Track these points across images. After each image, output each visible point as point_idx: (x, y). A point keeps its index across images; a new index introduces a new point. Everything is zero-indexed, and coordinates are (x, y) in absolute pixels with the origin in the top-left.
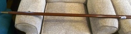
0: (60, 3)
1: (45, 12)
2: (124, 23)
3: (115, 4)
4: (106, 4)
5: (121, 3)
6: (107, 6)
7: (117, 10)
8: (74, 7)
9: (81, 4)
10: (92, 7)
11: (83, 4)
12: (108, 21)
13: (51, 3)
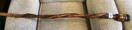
0: (55, 3)
1: (40, 14)
2: (129, 27)
3: (118, 3)
4: (108, 5)
5: (126, 3)
6: (109, 8)
7: (120, 10)
8: (72, 8)
9: (80, 3)
10: (92, 8)
11: (82, 3)
12: (110, 27)
13: (46, 4)
